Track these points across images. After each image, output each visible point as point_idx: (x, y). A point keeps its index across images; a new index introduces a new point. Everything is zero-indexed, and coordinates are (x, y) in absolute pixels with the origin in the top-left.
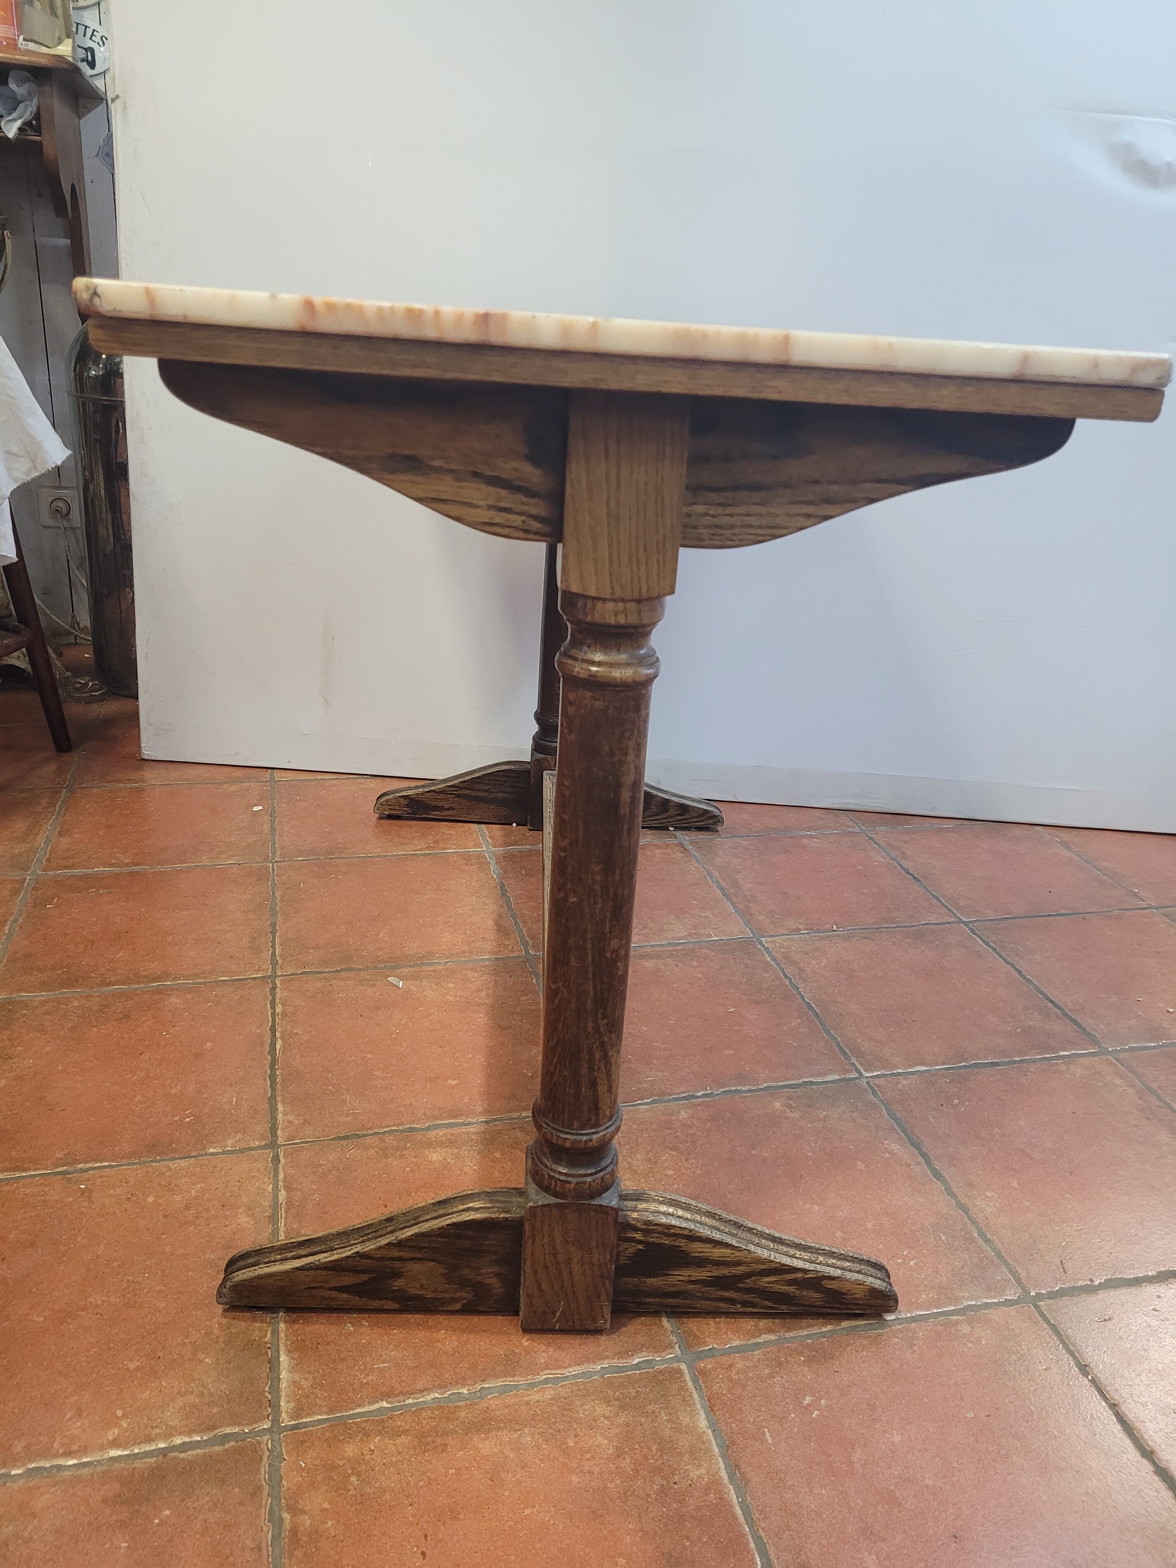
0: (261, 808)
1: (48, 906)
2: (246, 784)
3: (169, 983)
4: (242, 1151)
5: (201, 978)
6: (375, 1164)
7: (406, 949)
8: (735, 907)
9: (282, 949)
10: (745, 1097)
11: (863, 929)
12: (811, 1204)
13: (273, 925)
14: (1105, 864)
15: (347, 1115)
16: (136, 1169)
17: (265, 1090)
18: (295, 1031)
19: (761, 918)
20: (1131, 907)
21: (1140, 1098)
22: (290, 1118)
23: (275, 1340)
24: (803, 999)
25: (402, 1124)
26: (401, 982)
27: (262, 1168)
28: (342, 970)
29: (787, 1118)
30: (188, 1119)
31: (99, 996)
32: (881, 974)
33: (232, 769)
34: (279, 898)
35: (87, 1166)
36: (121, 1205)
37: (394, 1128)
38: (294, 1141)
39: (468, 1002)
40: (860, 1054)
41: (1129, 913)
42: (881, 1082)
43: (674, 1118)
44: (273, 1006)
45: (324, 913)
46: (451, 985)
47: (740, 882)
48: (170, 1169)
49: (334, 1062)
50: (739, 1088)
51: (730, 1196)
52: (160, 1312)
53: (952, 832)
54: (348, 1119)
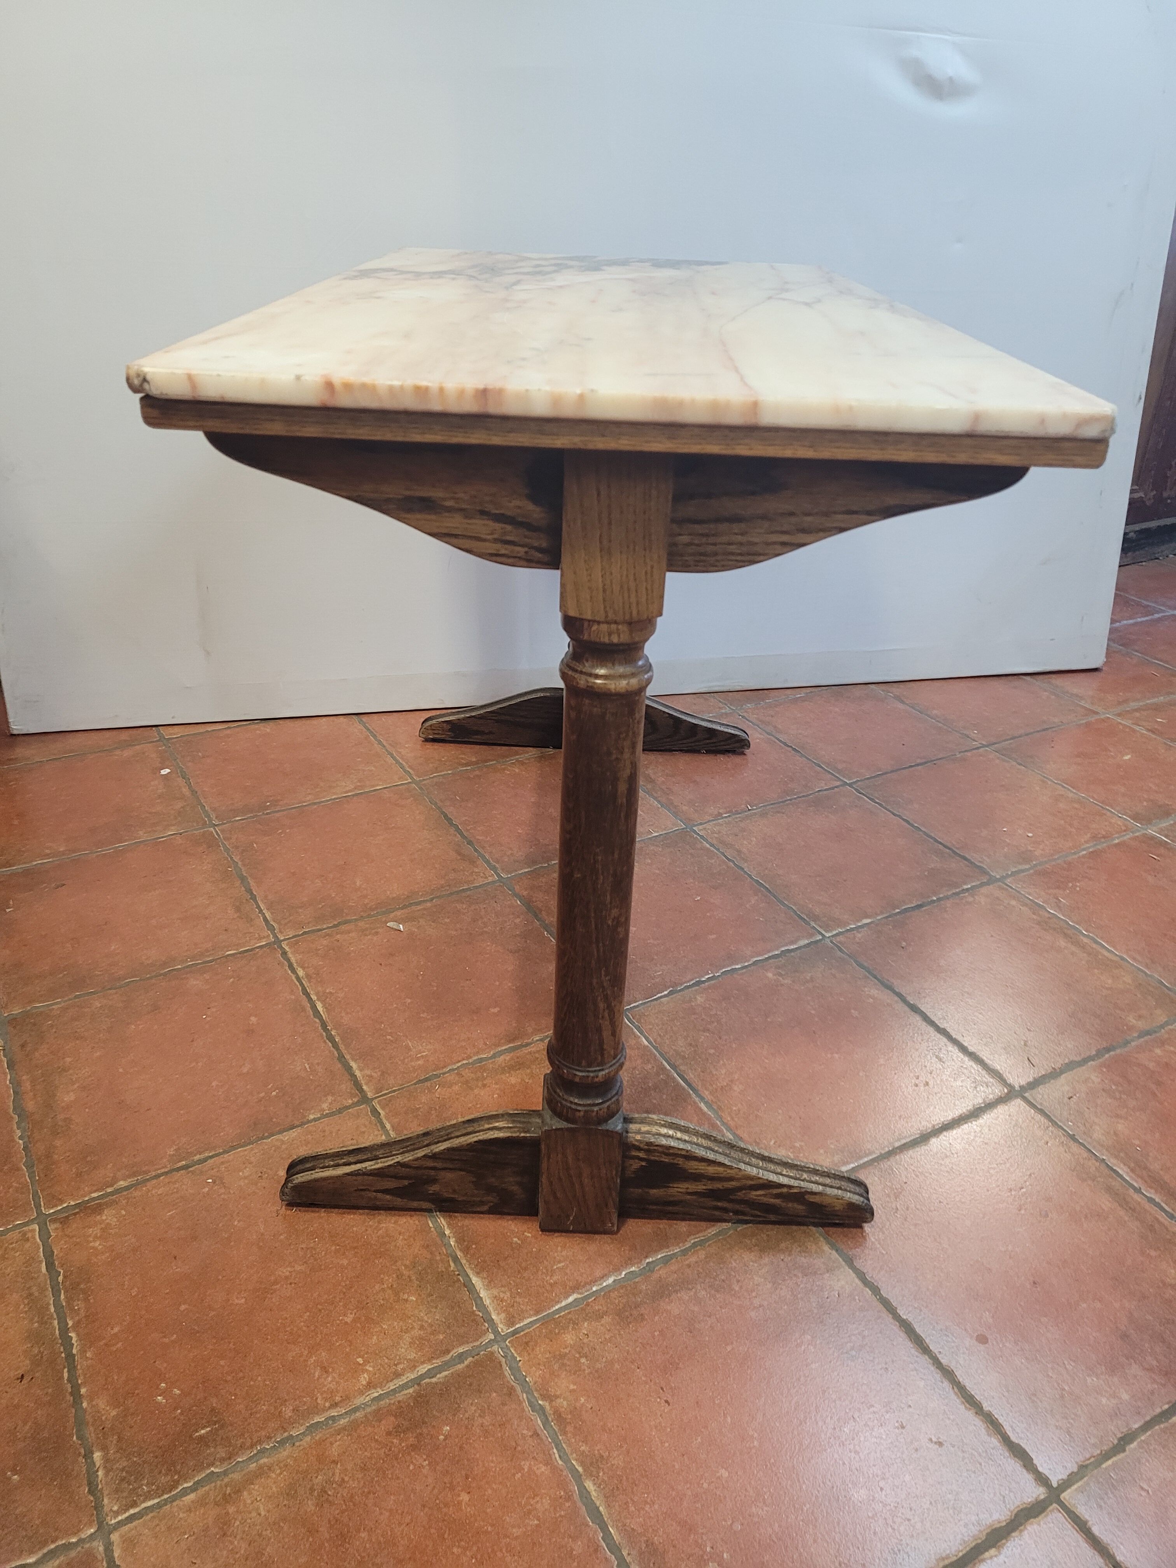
0: (168, 771)
1: (8, 910)
2: (138, 747)
3: (180, 967)
4: (340, 1111)
5: (208, 956)
6: (465, 1097)
7: (388, 892)
8: (659, 802)
9: (272, 913)
10: (742, 974)
11: (772, 804)
12: (832, 1054)
13: (250, 891)
14: (935, 712)
15: (418, 1059)
16: (252, 1149)
17: (330, 1052)
18: (327, 991)
19: (684, 808)
20: (967, 748)
21: (1034, 914)
22: (368, 1072)
23: (460, 1268)
24: (752, 878)
25: (469, 1057)
26: (401, 926)
27: (367, 1123)
28: (339, 924)
29: (782, 985)
30: (274, 1093)
31: (116, 993)
32: (803, 843)
33: (115, 732)
34: (240, 863)
35: (202, 1156)
36: (256, 1184)
37: (465, 1062)
38: (383, 1093)
39: (471, 934)
40: (816, 918)
41: (969, 754)
42: (841, 938)
43: (693, 1004)
44: (294, 971)
45: (292, 871)
46: (447, 920)
47: (653, 776)
48: (283, 1142)
49: (379, 1013)
50: (734, 967)
51: (767, 1061)
52: (346, 1268)
53: (806, 701)
54: (421, 1062)
